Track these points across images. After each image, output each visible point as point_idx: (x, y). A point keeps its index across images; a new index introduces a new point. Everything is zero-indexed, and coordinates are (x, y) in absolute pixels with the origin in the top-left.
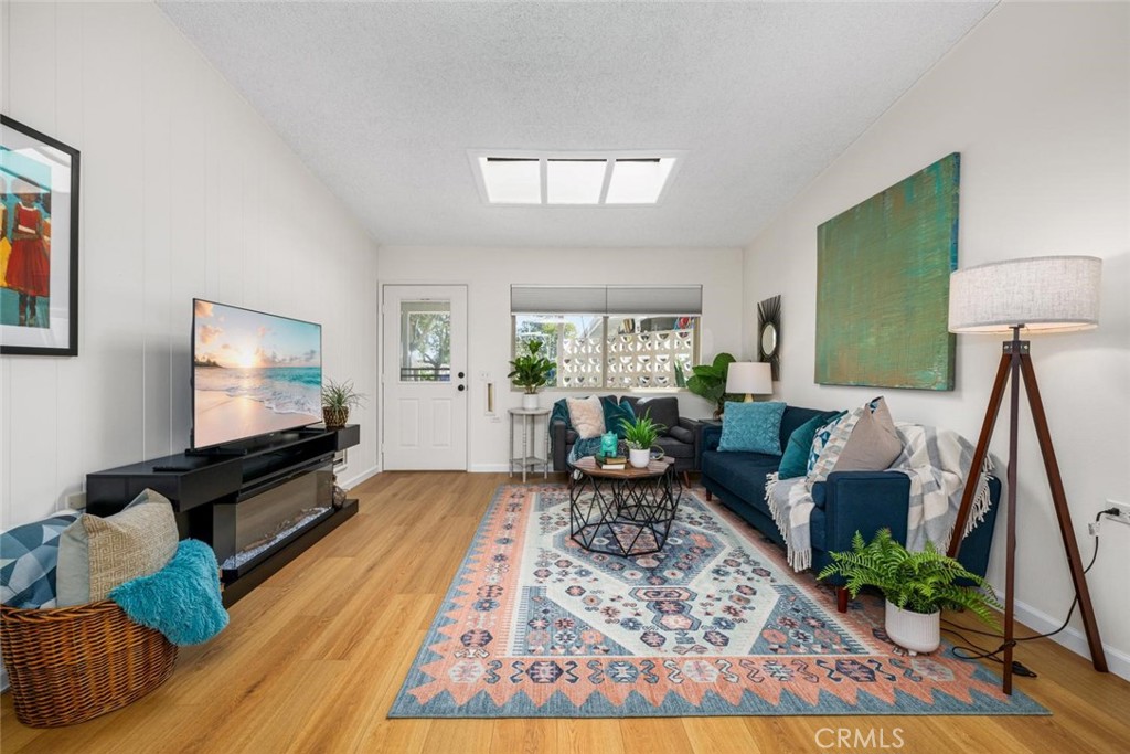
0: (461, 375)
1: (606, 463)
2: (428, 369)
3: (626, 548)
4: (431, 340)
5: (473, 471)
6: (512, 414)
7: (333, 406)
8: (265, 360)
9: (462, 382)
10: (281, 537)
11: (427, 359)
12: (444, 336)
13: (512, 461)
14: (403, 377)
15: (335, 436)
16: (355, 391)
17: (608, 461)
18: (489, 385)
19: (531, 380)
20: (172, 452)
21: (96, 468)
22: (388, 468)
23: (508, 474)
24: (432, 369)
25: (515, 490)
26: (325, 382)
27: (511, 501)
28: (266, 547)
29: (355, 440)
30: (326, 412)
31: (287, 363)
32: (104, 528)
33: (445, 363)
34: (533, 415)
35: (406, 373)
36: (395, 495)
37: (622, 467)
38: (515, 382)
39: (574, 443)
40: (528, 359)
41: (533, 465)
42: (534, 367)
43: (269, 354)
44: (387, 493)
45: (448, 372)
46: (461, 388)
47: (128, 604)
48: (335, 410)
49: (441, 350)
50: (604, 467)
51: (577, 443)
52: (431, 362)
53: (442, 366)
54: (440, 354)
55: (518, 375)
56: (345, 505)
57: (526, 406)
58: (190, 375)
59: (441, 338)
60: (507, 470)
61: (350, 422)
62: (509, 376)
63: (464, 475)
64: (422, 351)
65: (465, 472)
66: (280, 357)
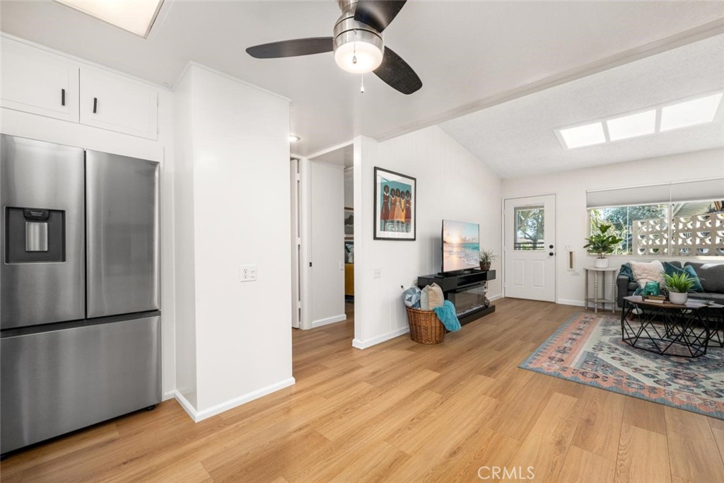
0: (551, 247)
1: (648, 298)
2: (528, 243)
3: (662, 350)
4: (530, 223)
5: (559, 303)
6: (587, 271)
7: (484, 260)
8: (462, 240)
9: (552, 250)
10: (467, 311)
11: (527, 236)
12: (540, 220)
13: (587, 300)
14: (515, 248)
15: (486, 274)
16: (494, 254)
17: (649, 297)
18: (571, 253)
19: (601, 249)
20: (433, 273)
21: (420, 276)
22: (507, 296)
23: (584, 307)
24: (531, 243)
25: (587, 315)
26: (481, 250)
27: (584, 319)
28: (462, 314)
29: (494, 277)
30: (481, 263)
31: (471, 241)
32: (432, 290)
33: (540, 239)
34: (604, 272)
35: (517, 246)
36: (512, 307)
37: (662, 302)
38: (589, 251)
39: (634, 290)
40: (599, 236)
41: (603, 304)
42: (603, 241)
43: (463, 237)
44: (509, 306)
45: (543, 245)
46: (551, 254)
47: (438, 312)
48: (485, 263)
49: (537, 230)
50: (646, 300)
51: (637, 290)
52: (530, 238)
53: (539, 241)
54: (537, 233)
55: (592, 246)
56: (489, 306)
57: (597, 266)
58: (441, 246)
59: (537, 221)
60: (584, 305)
61: (491, 268)
62: (585, 247)
63: (552, 305)
64: (524, 232)
65: (554, 303)
66: (468, 238)
